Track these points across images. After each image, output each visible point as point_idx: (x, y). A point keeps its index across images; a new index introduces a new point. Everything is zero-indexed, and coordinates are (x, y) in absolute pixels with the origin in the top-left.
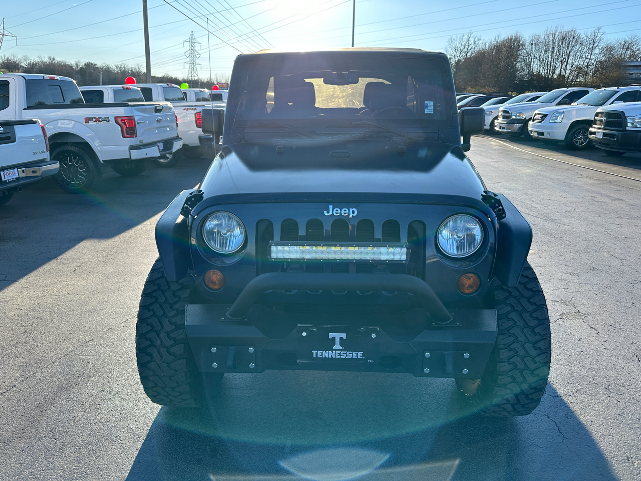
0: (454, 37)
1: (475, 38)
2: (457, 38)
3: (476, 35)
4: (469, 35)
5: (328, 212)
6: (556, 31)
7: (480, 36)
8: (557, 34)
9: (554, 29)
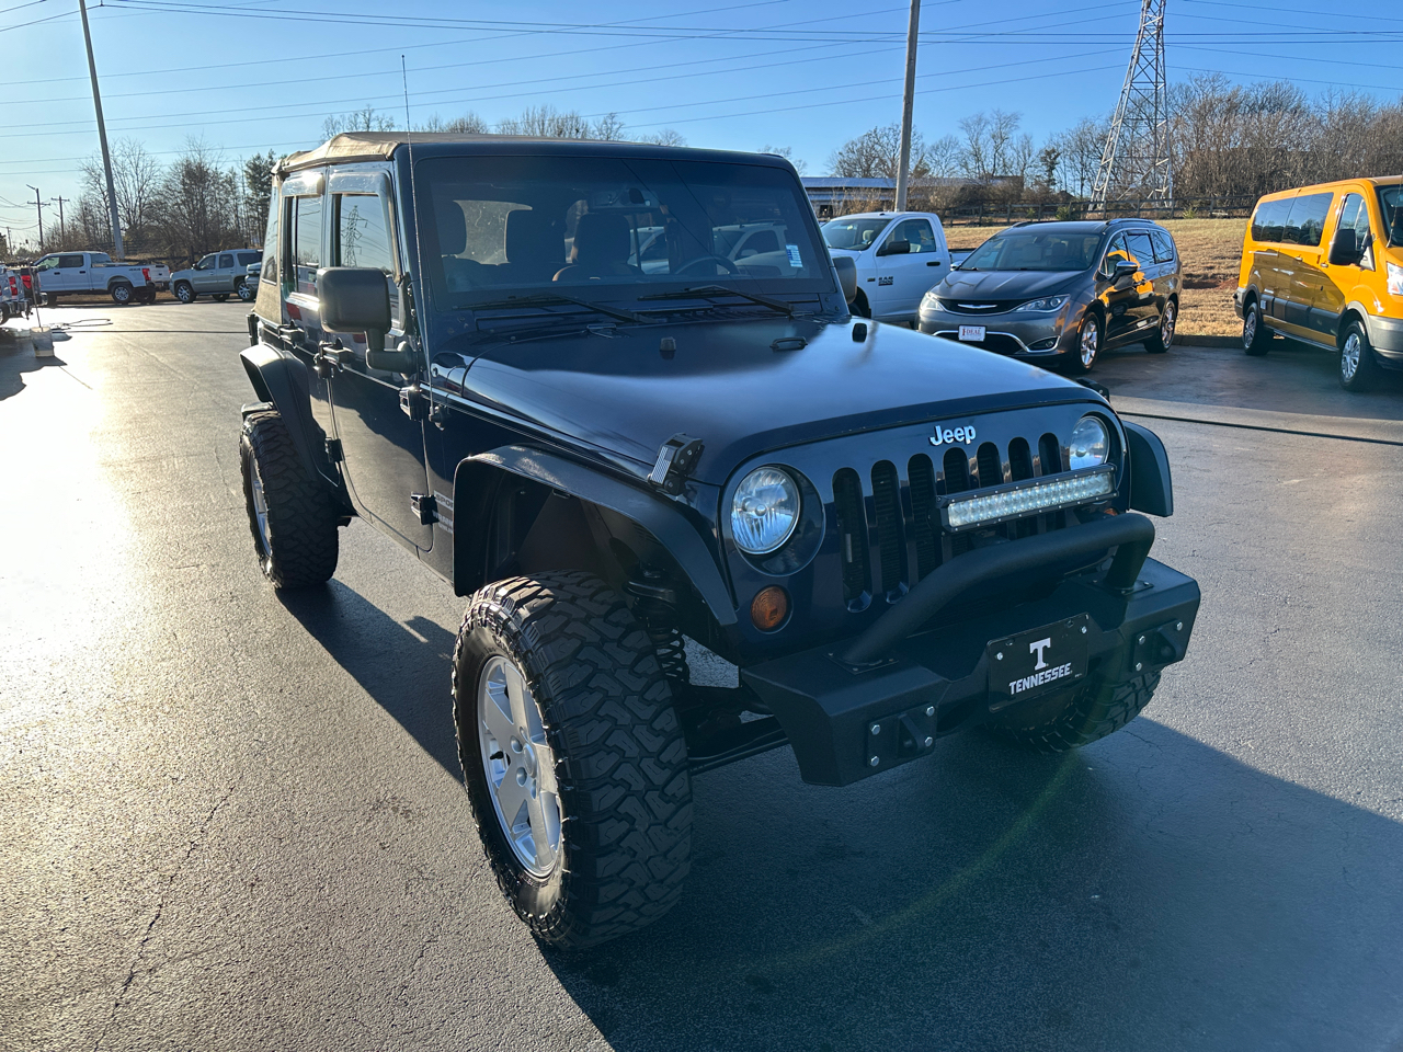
0: (336, 117)
1: (381, 122)
2: (344, 120)
3: (381, 116)
4: (367, 116)
5: (937, 439)
6: (543, 116)
7: (391, 119)
8: (547, 123)
9: (540, 112)
